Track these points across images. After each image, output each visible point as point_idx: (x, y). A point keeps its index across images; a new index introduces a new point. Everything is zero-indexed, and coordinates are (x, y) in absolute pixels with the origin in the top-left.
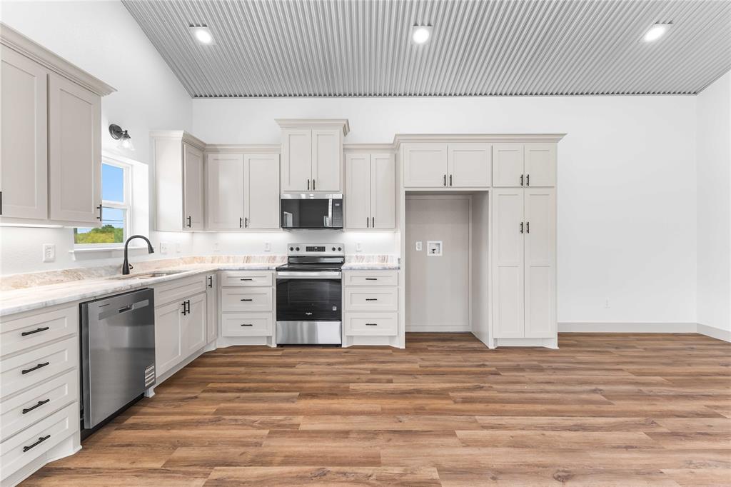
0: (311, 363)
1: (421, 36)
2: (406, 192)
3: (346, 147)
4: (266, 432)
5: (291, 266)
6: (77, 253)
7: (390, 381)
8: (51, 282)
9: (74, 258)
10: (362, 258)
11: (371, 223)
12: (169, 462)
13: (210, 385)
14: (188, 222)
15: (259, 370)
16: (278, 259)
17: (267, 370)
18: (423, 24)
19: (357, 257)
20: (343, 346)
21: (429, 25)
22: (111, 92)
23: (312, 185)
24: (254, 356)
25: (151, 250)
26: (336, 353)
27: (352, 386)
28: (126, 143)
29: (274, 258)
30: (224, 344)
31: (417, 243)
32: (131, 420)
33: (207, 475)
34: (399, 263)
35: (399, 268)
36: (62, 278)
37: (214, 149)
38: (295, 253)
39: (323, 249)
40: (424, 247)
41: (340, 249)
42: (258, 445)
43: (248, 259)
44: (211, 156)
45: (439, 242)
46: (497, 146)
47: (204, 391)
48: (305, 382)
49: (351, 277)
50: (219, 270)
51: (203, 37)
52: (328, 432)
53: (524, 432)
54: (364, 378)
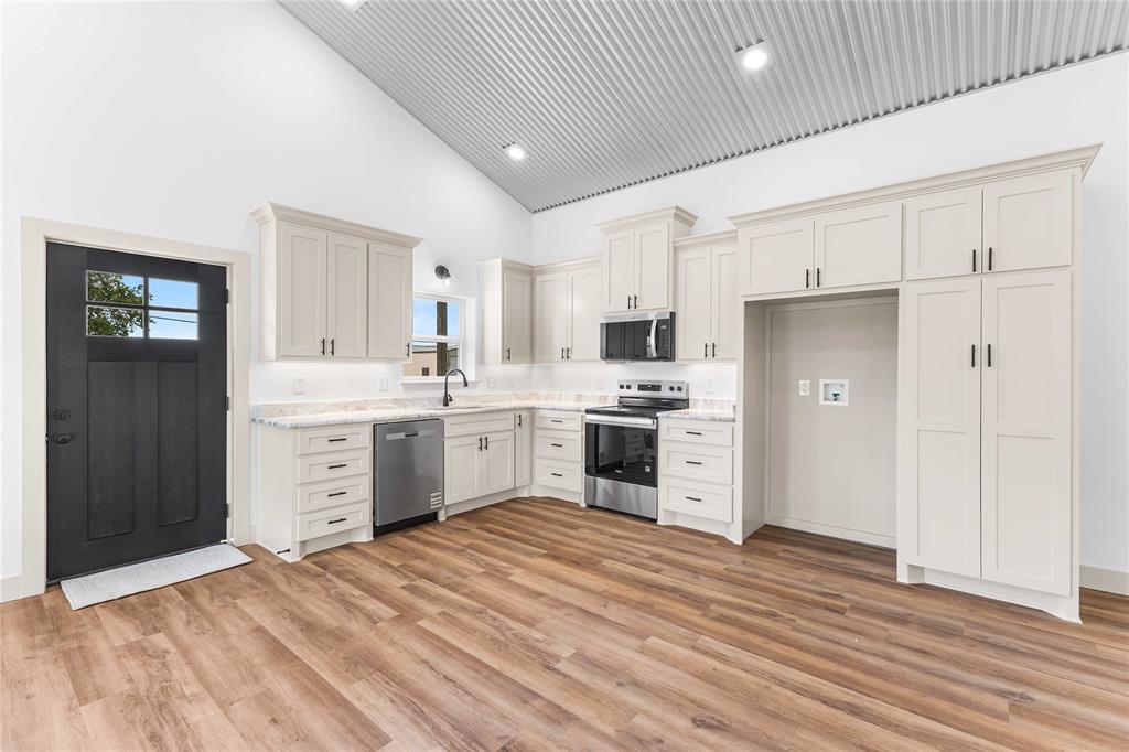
0: (597, 530)
1: (755, 60)
2: (746, 303)
3: (678, 244)
4: (481, 570)
5: (623, 410)
6: (404, 385)
7: (657, 571)
8: (382, 408)
9: (401, 388)
10: (712, 403)
11: (711, 351)
12: (404, 566)
13: (489, 525)
14: (508, 355)
15: (539, 523)
16: (609, 398)
17: (548, 526)
18: (749, 45)
19: (705, 400)
20: (659, 523)
21: (760, 41)
22: (418, 243)
23: (633, 301)
24: (553, 511)
25: (466, 384)
26: (640, 527)
27: (608, 563)
28: (447, 281)
29: (606, 397)
30: (539, 493)
31: (801, 382)
32: (414, 533)
33: (413, 580)
34: (735, 412)
35: (734, 421)
36: (390, 405)
37: (542, 272)
38: (625, 392)
39: (656, 388)
40: (814, 389)
41: (680, 389)
42: (465, 576)
43: (579, 398)
44: (538, 279)
45: (841, 382)
46: (914, 204)
47: (479, 528)
48: (564, 544)
49: (668, 428)
50: (534, 408)
51: (516, 153)
52: (526, 588)
53: (743, 674)
54: (633, 559)
